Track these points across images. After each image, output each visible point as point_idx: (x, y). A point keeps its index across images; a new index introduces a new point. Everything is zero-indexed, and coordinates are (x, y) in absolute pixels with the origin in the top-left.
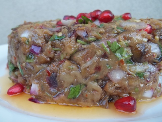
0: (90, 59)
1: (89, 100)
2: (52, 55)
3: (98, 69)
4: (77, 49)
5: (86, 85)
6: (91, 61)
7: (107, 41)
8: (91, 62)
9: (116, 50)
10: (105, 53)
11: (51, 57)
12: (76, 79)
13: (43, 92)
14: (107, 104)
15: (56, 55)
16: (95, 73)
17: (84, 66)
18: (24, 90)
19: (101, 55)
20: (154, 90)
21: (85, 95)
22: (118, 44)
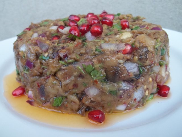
0: (69, 78)
1: (69, 109)
2: (41, 71)
3: (75, 86)
4: (59, 68)
5: (66, 97)
6: (70, 79)
7: (82, 64)
8: (69, 81)
9: (91, 72)
10: (81, 74)
11: (40, 72)
12: (58, 92)
13: (36, 98)
14: (84, 113)
15: (43, 71)
16: (73, 89)
17: (64, 83)
18: (25, 93)
19: (78, 75)
20: (127, 105)
21: (65, 105)
22: (93, 66)
